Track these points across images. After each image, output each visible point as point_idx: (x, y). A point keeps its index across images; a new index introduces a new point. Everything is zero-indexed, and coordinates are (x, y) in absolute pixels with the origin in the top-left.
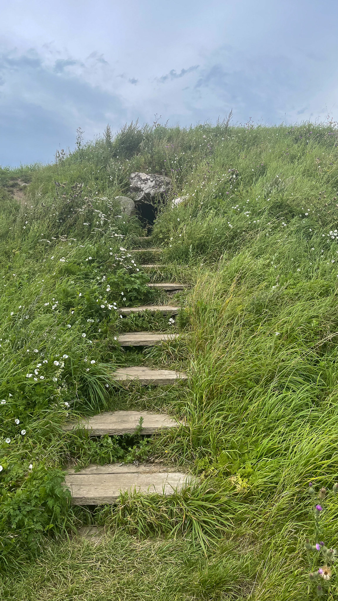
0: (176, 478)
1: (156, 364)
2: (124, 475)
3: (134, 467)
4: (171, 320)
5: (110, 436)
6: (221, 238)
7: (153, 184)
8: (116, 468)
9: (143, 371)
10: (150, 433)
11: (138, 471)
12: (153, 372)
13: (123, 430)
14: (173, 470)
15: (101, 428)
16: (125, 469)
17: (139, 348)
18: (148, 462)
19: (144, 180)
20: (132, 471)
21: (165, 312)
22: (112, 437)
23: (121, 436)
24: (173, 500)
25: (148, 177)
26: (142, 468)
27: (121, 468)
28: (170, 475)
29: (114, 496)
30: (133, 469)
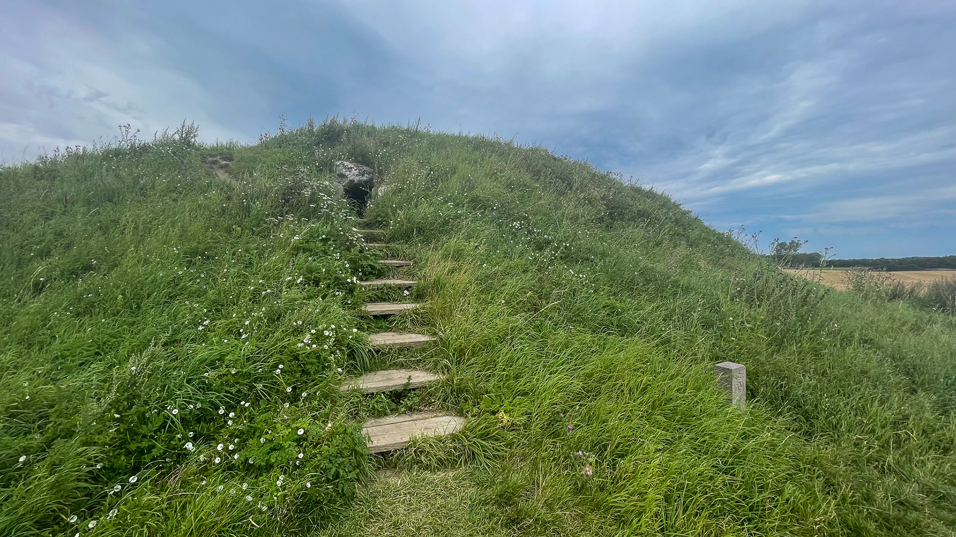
0: (447, 420)
1: (403, 330)
2: (402, 423)
3: (408, 416)
4: (405, 291)
5: (382, 393)
6: (434, 223)
7: (356, 173)
8: (392, 419)
9: (393, 336)
10: (415, 386)
11: (413, 419)
12: (402, 337)
13: (393, 386)
14: (441, 414)
15: (373, 386)
16: (401, 419)
17: (385, 317)
18: (420, 411)
19: (348, 169)
20: (407, 420)
21: (400, 285)
22: (384, 393)
23: (391, 392)
24: (454, 437)
25: (352, 166)
26: (415, 416)
27: (397, 418)
28: (441, 419)
29: (402, 441)
30: (407, 418)
